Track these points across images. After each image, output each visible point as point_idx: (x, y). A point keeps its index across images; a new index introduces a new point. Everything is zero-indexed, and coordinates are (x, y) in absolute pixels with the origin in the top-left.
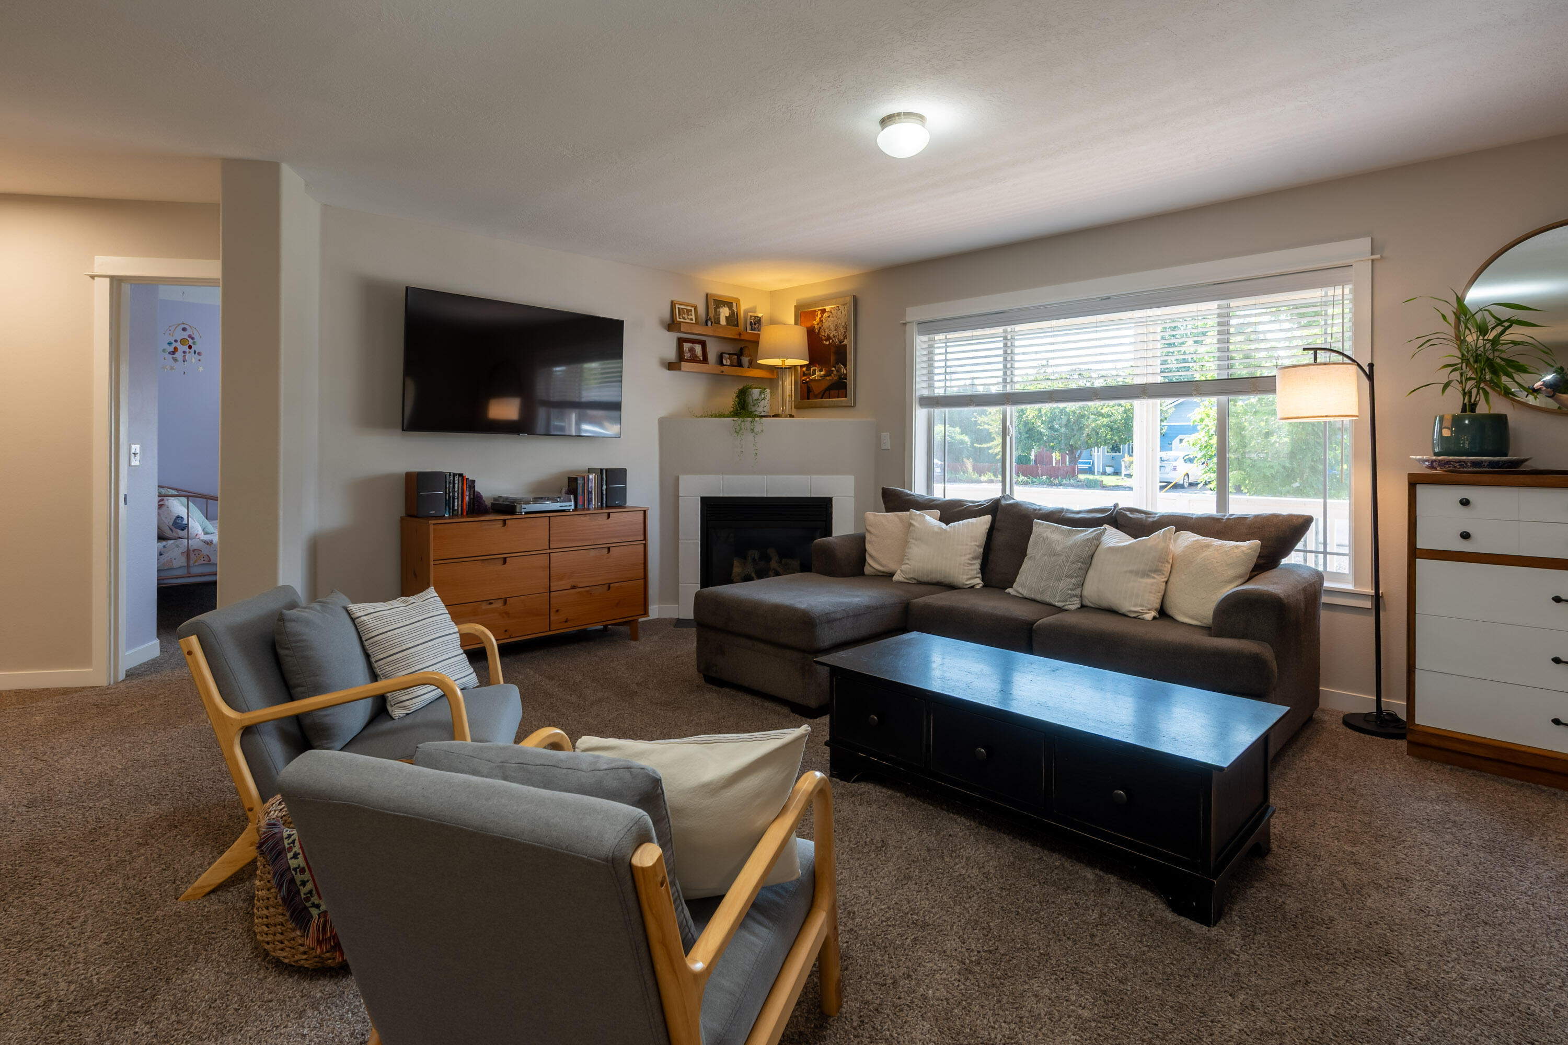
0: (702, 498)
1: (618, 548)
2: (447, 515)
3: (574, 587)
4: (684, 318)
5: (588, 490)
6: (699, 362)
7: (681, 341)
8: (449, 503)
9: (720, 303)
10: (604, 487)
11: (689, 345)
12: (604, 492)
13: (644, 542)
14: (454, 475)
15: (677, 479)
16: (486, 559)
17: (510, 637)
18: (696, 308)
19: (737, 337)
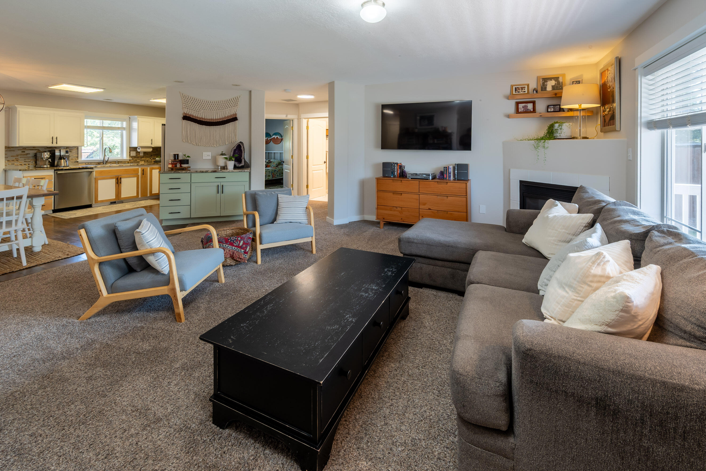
0: (521, 182)
1: (453, 197)
2: (392, 177)
3: (430, 209)
4: (518, 92)
5: (449, 172)
6: (531, 112)
7: (517, 104)
8: (393, 173)
9: (546, 80)
10: (456, 172)
11: (523, 105)
12: (456, 174)
13: (466, 197)
14: (395, 163)
15: (510, 170)
16: (395, 193)
17: (403, 221)
18: (528, 85)
19: (554, 96)
